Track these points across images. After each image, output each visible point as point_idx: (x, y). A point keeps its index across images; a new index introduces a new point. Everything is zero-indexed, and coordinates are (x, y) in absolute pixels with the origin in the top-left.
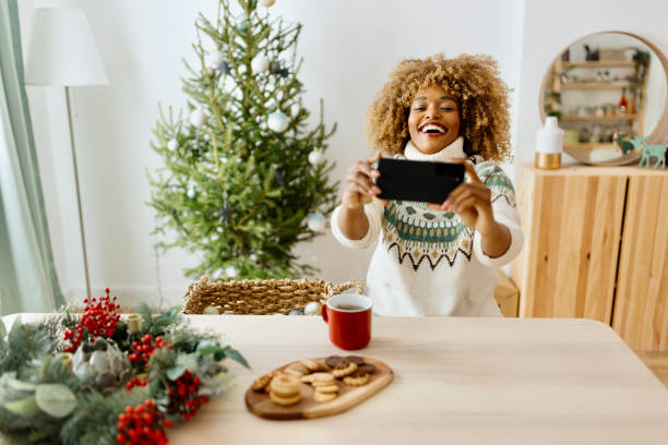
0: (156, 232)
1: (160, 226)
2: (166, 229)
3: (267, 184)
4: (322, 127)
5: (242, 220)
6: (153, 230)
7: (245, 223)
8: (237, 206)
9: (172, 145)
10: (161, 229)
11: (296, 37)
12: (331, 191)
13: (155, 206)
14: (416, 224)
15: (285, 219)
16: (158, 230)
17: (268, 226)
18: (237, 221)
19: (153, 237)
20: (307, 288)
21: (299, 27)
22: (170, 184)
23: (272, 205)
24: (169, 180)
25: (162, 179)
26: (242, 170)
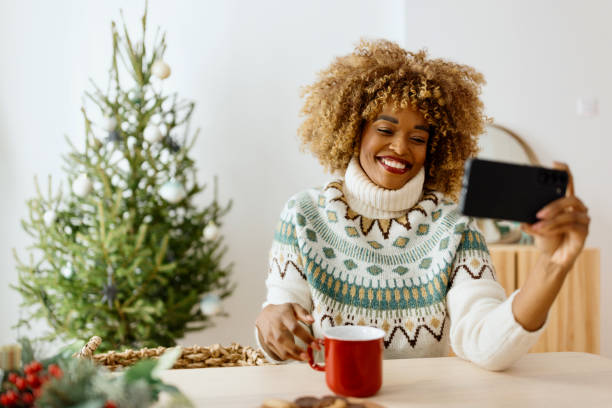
0: (19, 326)
1: (25, 317)
2: (32, 323)
3: (158, 259)
4: (215, 204)
5: (127, 302)
6: (16, 323)
7: (131, 305)
8: (124, 284)
9: (49, 217)
10: (26, 322)
11: (189, 115)
12: (223, 274)
13: (21, 290)
14: (358, 283)
15: (177, 301)
16: (23, 322)
17: (160, 304)
18: (122, 302)
19: (15, 331)
20: (221, 355)
21: (192, 105)
22: (41, 268)
23: (164, 281)
24: (40, 263)
25: (32, 261)
26: (131, 243)
